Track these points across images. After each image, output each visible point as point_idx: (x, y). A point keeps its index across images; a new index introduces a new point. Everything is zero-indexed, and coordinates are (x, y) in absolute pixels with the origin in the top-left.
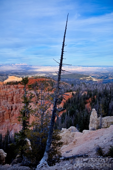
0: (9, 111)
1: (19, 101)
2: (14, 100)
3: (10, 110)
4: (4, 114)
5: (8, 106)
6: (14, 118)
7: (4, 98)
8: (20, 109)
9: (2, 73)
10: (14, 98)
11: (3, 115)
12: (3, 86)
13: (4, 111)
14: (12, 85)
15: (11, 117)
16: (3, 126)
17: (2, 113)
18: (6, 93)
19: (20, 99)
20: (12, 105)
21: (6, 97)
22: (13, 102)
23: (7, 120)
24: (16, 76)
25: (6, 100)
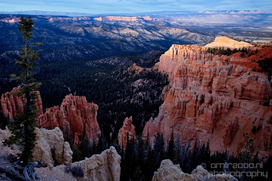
0: (196, 103)
1: (223, 90)
2: (214, 86)
3: (198, 103)
4: (187, 105)
5: (195, 93)
6: (203, 119)
7: (195, 76)
8: (220, 106)
9: (207, 29)
10: (215, 81)
11: (185, 108)
12: (198, 55)
13: (187, 100)
14: (217, 56)
15: (197, 116)
16: (181, 127)
17: (184, 102)
18: (201, 69)
19: (227, 86)
20: (203, 94)
21: (199, 75)
22: (210, 89)
23: (190, 118)
24: (232, 38)
25: (198, 82)
